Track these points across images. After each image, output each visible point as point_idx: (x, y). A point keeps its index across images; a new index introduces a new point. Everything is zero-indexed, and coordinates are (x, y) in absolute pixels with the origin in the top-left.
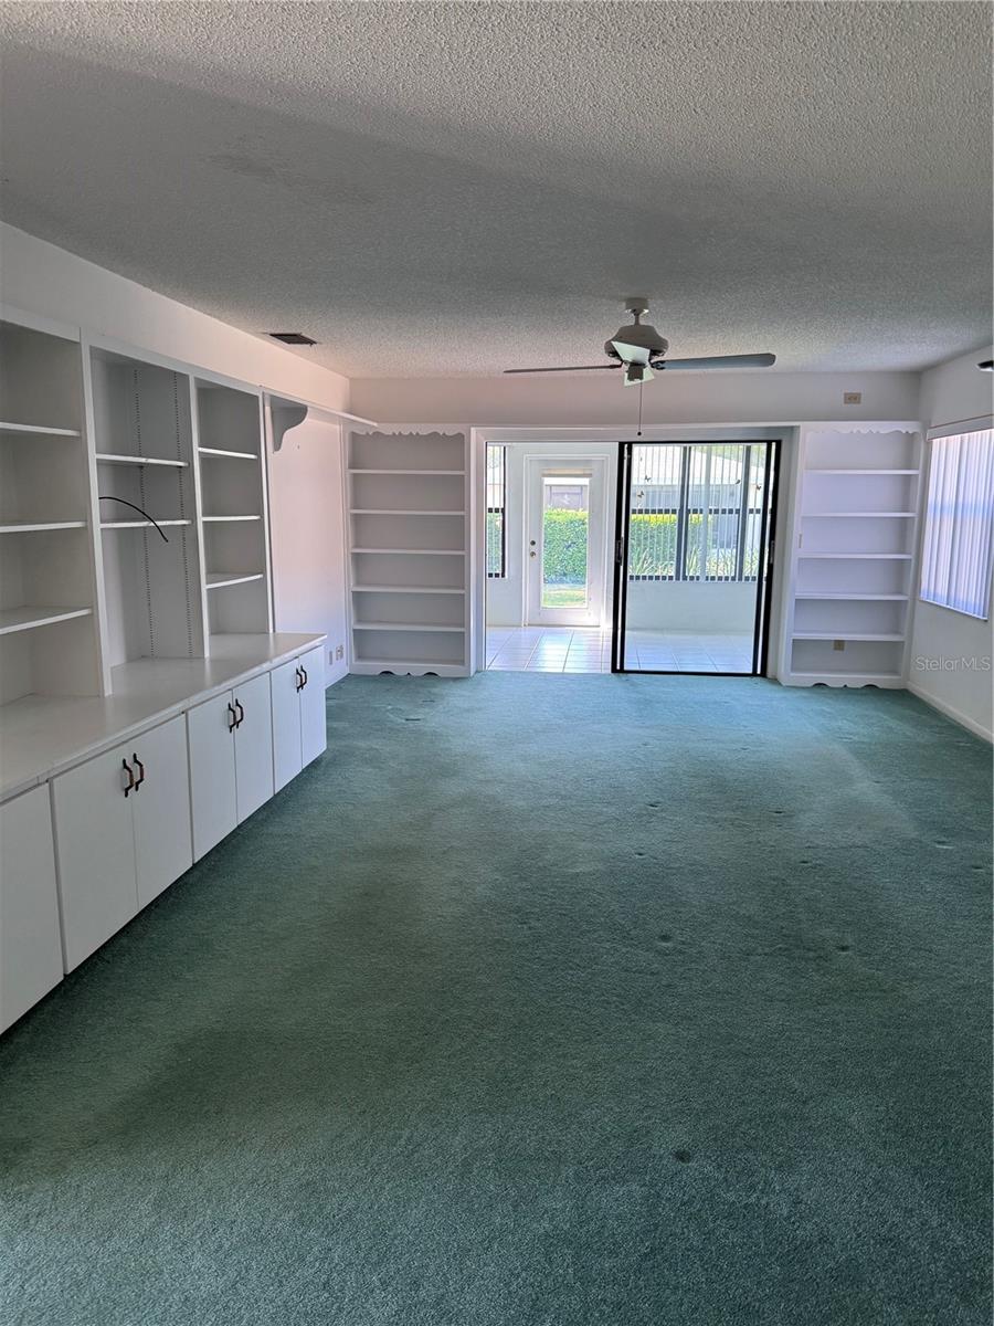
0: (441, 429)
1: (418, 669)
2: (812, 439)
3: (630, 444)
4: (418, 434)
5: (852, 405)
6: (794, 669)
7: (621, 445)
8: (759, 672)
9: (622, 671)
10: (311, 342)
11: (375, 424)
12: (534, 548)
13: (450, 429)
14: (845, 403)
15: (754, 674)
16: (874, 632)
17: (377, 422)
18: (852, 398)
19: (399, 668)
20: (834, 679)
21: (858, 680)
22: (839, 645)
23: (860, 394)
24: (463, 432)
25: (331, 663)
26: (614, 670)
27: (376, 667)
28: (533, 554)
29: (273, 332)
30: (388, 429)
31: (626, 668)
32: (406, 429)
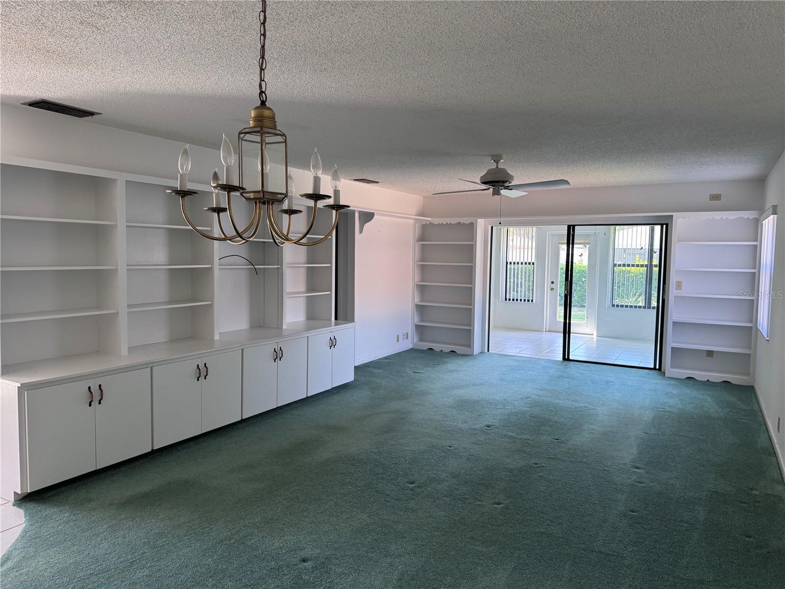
0: (464, 220)
1: (447, 348)
2: (681, 222)
3: (574, 226)
4: (450, 223)
5: (716, 201)
6: (672, 366)
7: (569, 227)
8: (657, 367)
9: (568, 360)
10: (377, 182)
11: (430, 219)
12: (553, 286)
13: (466, 221)
14: (710, 200)
15: (655, 369)
16: (733, 347)
17: (431, 218)
18: (716, 197)
19: (437, 347)
20: (701, 375)
21: (717, 377)
22: (710, 353)
23: (720, 195)
24: (474, 222)
25: (398, 341)
26: (564, 359)
27: (425, 346)
28: (552, 289)
29: (355, 179)
30: (436, 221)
31: (570, 358)
32: (445, 221)
